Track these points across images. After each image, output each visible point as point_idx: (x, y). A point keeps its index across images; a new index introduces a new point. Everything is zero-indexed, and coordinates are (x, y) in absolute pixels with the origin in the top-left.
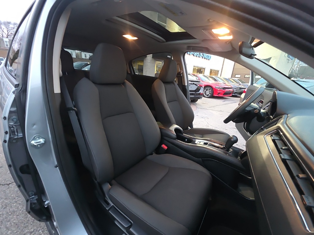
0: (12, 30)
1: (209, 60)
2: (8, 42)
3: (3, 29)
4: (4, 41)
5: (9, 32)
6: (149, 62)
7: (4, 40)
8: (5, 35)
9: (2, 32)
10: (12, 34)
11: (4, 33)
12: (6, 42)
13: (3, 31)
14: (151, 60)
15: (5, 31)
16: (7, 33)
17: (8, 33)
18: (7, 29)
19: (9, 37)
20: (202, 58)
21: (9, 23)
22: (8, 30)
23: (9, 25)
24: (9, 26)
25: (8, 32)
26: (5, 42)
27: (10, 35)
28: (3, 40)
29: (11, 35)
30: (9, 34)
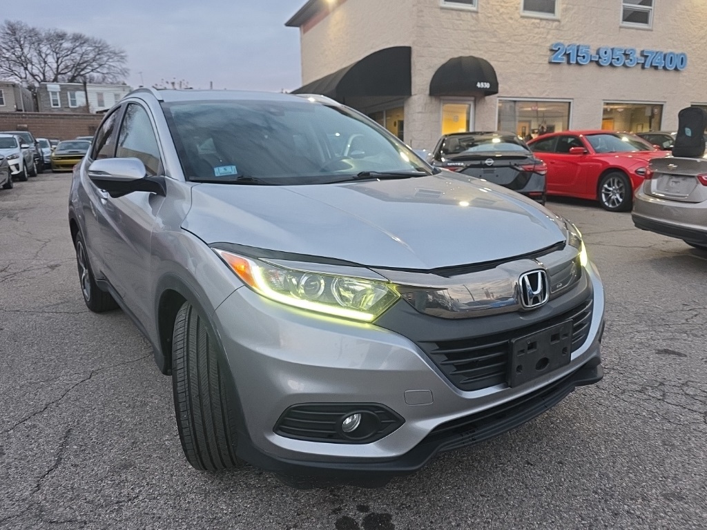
0: (68, 57)
1: (676, 69)
2: (58, 94)
3: (47, 55)
4: (48, 92)
5: (62, 62)
6: (419, 109)
7: (49, 90)
8: (50, 75)
9: (43, 65)
10: (67, 67)
11: (47, 68)
12: (54, 93)
13: (45, 62)
14: (425, 104)
15: (51, 60)
16: (55, 66)
17: (58, 66)
18: (57, 53)
19: (59, 76)
20: (643, 67)
21: (61, 37)
22: (58, 59)
23: (61, 42)
24: (61, 44)
25: (57, 62)
26: (50, 94)
27: (63, 72)
28: (46, 88)
29: (66, 71)
30: (59, 71)
